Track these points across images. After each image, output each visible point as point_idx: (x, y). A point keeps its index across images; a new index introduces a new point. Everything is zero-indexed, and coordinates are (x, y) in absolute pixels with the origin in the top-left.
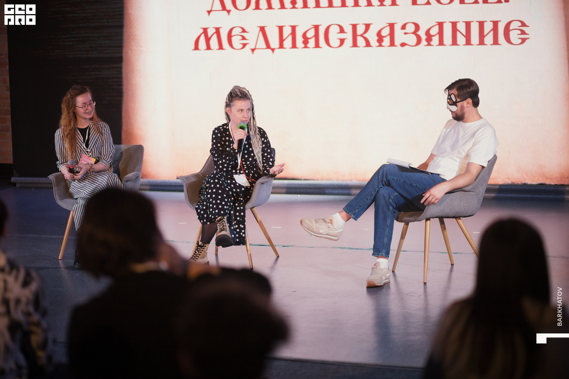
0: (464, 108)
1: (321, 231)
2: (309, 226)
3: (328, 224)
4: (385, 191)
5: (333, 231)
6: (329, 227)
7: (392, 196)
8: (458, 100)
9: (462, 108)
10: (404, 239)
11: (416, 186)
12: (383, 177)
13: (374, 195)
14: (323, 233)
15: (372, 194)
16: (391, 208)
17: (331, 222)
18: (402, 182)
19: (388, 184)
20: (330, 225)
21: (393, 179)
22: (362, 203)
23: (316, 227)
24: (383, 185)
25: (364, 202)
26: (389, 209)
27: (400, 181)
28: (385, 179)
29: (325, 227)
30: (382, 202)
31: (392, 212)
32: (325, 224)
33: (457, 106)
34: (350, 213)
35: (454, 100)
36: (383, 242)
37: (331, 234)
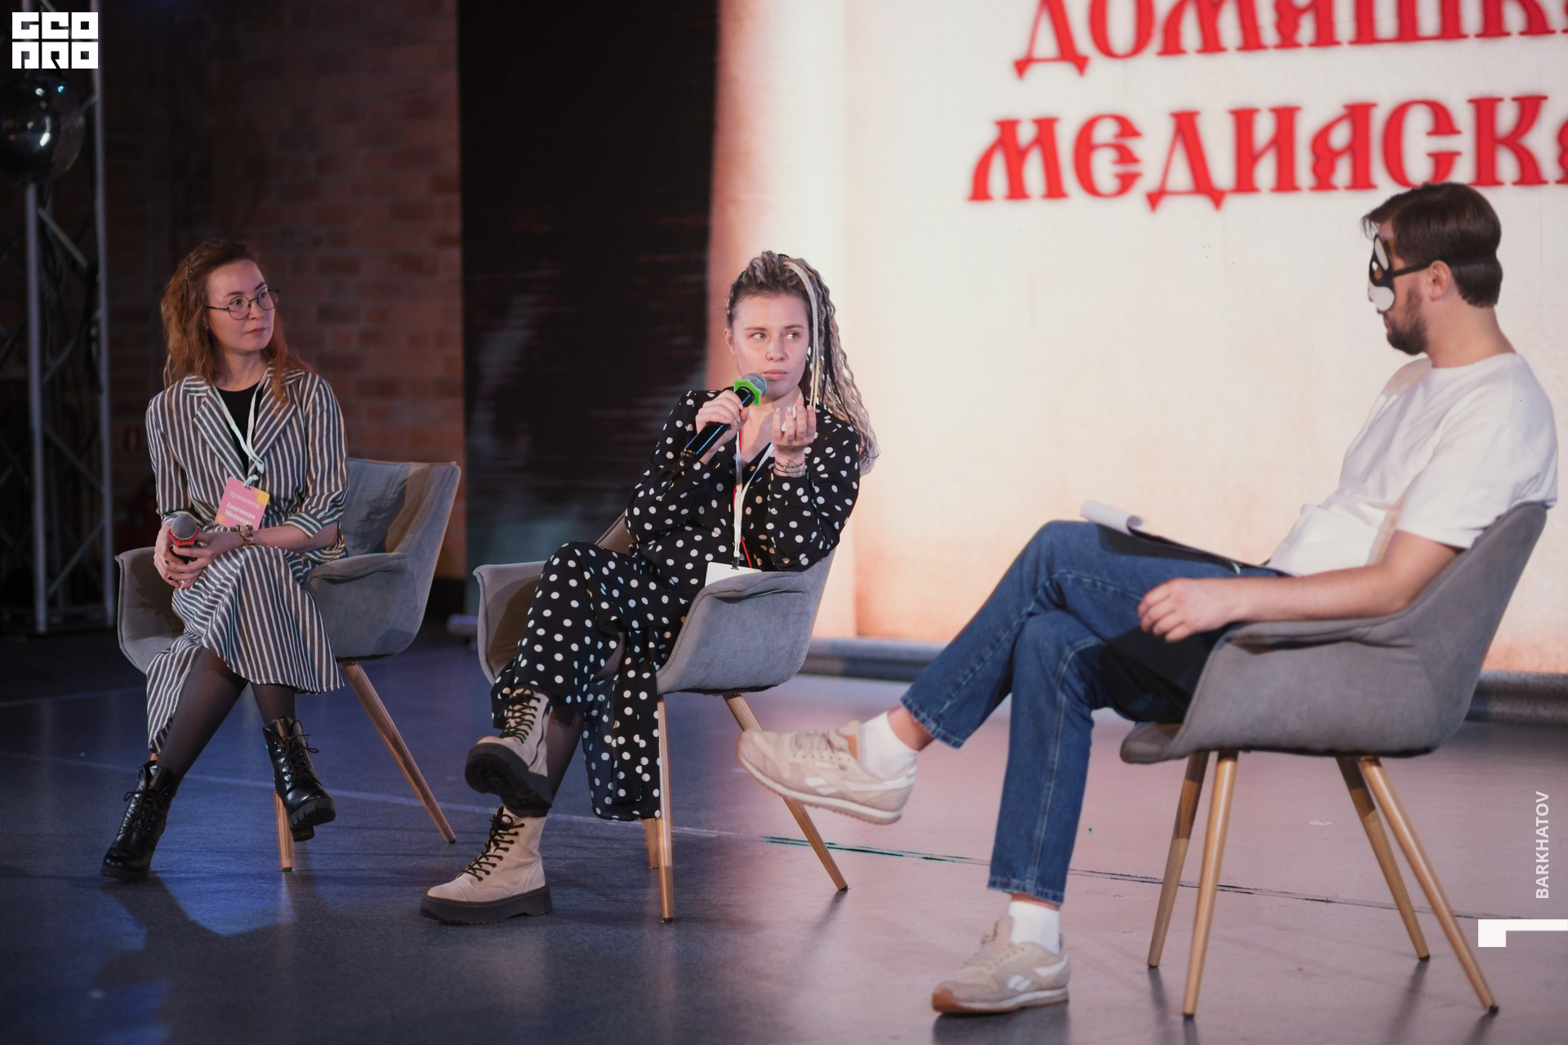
0: (1419, 299)
1: (811, 782)
2: (765, 757)
3: (842, 755)
4: (1043, 630)
5: (862, 782)
6: (842, 768)
7: (1067, 649)
8: (1399, 264)
9: (1413, 298)
12: (1037, 572)
13: (1008, 646)
14: (820, 790)
15: (998, 640)
16: (1063, 698)
17: (853, 748)
18: (1115, 593)
19: (1058, 600)
20: (845, 758)
21: (1078, 581)
22: (965, 677)
23: (793, 765)
24: (1038, 601)
25: (972, 670)
26: (1054, 703)
27: (1104, 589)
28: (1043, 580)
29: (827, 765)
30: (1028, 671)
31: (1067, 715)
32: (827, 753)
33: (1392, 287)
34: (923, 715)
35: (1385, 266)
36: (1030, 836)
37: (856, 797)
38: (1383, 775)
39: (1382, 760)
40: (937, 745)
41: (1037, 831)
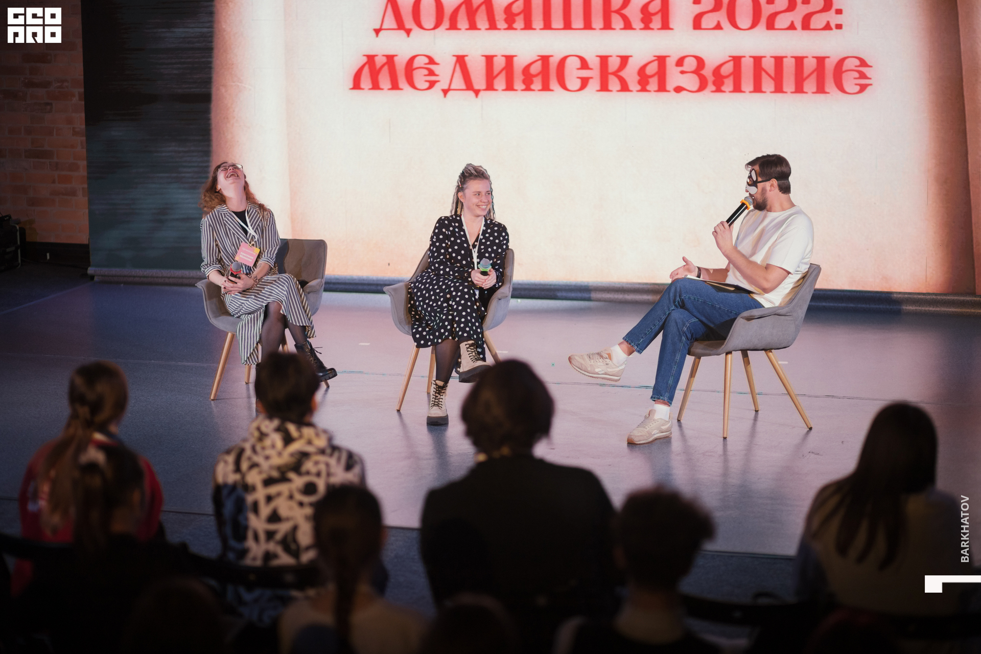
0: (766, 191)
1: (597, 370)
2: (581, 364)
3: (606, 360)
4: (677, 315)
5: (613, 368)
6: (607, 364)
7: (687, 323)
8: (760, 179)
9: (764, 191)
10: (694, 377)
11: (720, 308)
12: (675, 296)
13: (664, 320)
14: (600, 373)
15: (661, 319)
16: (684, 338)
17: (610, 357)
18: (701, 302)
19: (683, 306)
20: (608, 360)
21: (689, 298)
22: (648, 331)
23: (591, 365)
24: (676, 306)
25: (651, 329)
26: (680, 340)
27: (698, 301)
28: (678, 299)
29: (602, 364)
30: (672, 328)
31: (684, 345)
32: (601, 360)
33: (757, 187)
34: (633, 344)
35: (755, 179)
36: (667, 383)
37: (610, 374)
38: (773, 355)
39: (773, 351)
40: (635, 353)
41: (670, 381)
